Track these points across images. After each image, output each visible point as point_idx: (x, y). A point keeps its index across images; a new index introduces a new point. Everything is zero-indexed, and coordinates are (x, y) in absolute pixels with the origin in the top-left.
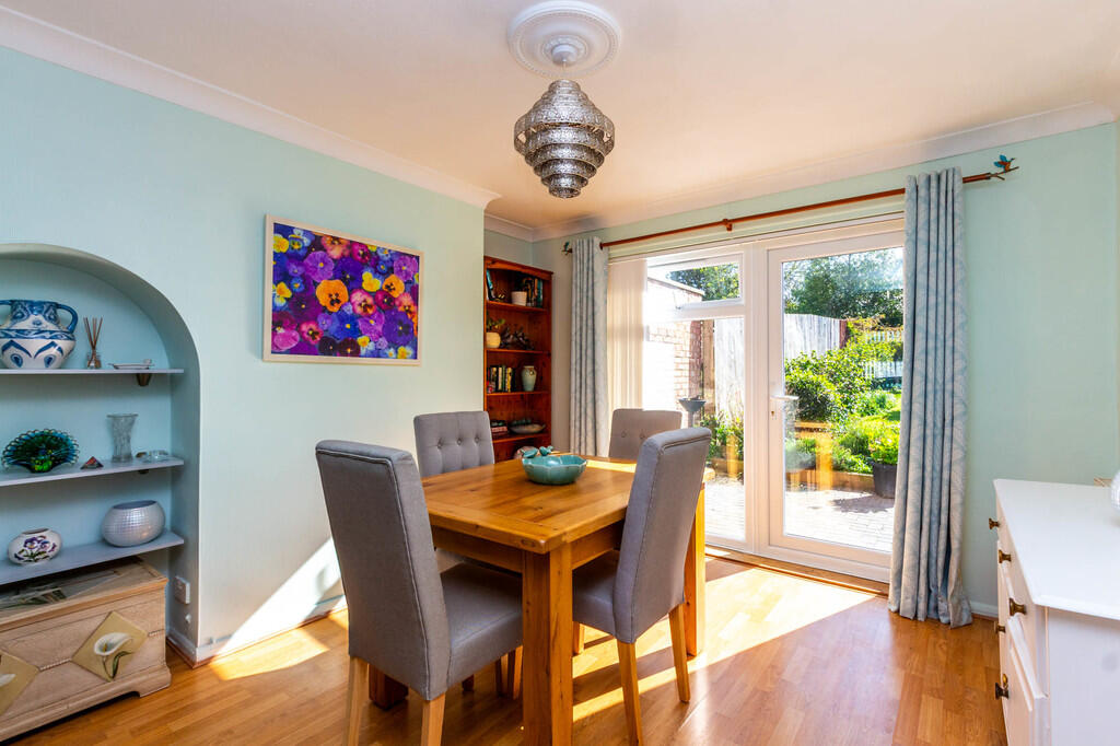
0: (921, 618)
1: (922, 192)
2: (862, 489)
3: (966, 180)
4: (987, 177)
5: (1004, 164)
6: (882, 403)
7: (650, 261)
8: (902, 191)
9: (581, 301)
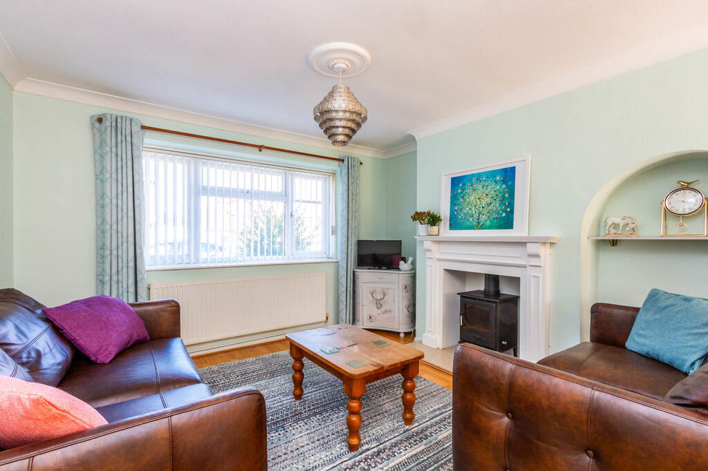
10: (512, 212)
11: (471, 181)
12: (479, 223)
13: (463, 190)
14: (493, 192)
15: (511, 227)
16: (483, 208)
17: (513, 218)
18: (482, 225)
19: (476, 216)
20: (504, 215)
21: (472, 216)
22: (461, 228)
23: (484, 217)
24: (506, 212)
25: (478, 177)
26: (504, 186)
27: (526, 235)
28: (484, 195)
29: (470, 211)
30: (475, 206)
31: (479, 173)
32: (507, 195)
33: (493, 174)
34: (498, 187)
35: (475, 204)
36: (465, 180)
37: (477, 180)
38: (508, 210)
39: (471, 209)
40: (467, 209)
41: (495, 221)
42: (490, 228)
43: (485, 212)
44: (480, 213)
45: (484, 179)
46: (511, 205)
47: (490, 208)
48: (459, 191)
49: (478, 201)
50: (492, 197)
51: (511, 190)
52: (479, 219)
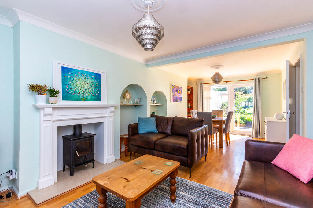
0: (256, 138)
1: (256, 80)
2: (244, 126)
3: (262, 79)
4: (265, 79)
5: (267, 77)
6: (244, 111)
7: (212, 86)
8: (253, 80)
9: (200, 93)
10: (100, 93)
11: (78, 73)
12: (83, 97)
13: (72, 77)
14: (90, 83)
15: (100, 100)
16: (86, 90)
17: (101, 97)
18: (86, 98)
19: (82, 93)
20: (97, 94)
21: (79, 93)
22: (72, 100)
23: (86, 94)
24: (98, 93)
25: (82, 73)
26: (96, 81)
27: (106, 104)
28: (86, 83)
29: (77, 90)
30: (81, 88)
31: (82, 71)
32: (97, 86)
33: (90, 74)
34: (93, 81)
35: (81, 87)
36: (73, 72)
37: (81, 74)
38: (99, 92)
39: (78, 89)
40: (76, 88)
41: (93, 97)
42: (90, 100)
43: (87, 92)
44: (84, 92)
45: (85, 74)
46: (100, 90)
47: (90, 90)
48: (69, 77)
49: (82, 85)
50: (90, 85)
51: (99, 84)
52: (83, 95)
